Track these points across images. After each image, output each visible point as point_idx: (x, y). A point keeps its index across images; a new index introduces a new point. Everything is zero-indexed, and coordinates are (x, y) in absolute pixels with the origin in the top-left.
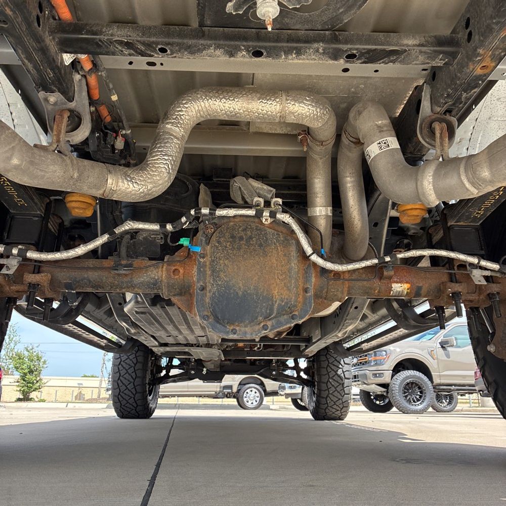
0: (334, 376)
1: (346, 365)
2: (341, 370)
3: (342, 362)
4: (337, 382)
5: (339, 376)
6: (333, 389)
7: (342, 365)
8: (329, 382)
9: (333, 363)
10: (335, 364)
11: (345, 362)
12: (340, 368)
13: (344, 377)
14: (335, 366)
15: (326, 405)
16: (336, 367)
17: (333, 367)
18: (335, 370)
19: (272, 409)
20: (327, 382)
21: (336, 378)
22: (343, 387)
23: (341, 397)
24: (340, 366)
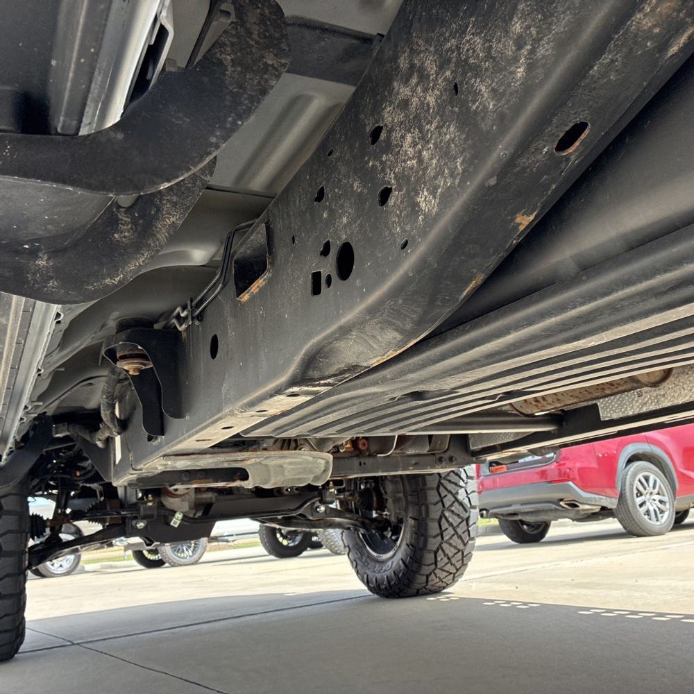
0: (452, 505)
1: (469, 480)
2: (463, 490)
3: (463, 476)
4: (458, 515)
5: (461, 504)
6: (451, 531)
7: (463, 481)
8: (443, 519)
9: (449, 478)
10: (453, 480)
11: (469, 475)
12: (461, 487)
13: (469, 505)
14: (453, 483)
15: (433, 566)
16: (453, 486)
17: (450, 487)
18: (454, 492)
19: (88, 572)
20: (441, 518)
21: (456, 508)
22: (468, 524)
23: (461, 547)
24: (462, 483)
